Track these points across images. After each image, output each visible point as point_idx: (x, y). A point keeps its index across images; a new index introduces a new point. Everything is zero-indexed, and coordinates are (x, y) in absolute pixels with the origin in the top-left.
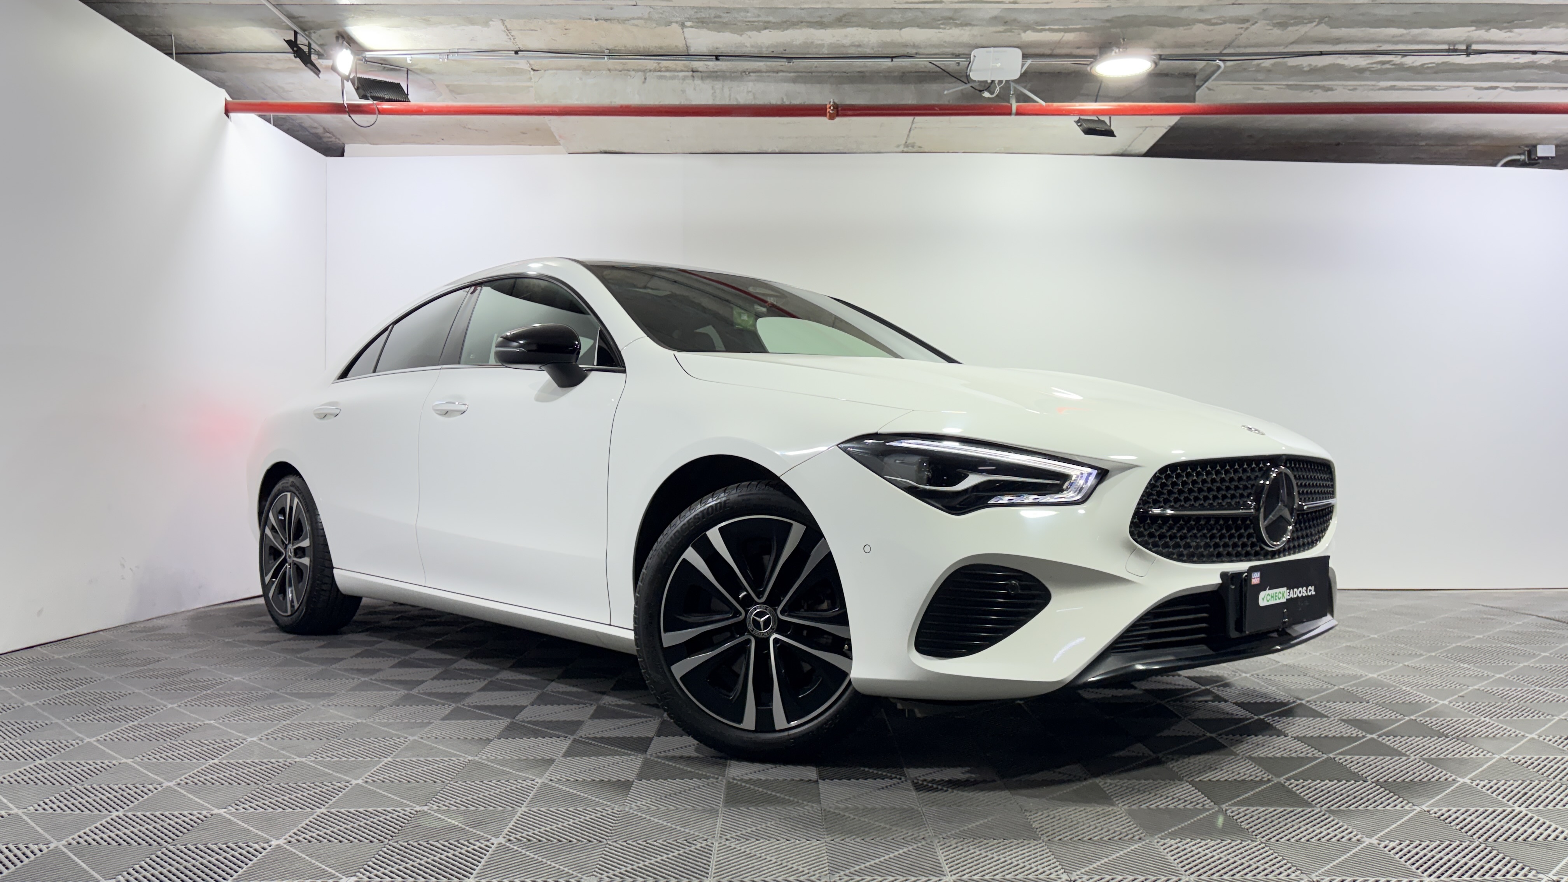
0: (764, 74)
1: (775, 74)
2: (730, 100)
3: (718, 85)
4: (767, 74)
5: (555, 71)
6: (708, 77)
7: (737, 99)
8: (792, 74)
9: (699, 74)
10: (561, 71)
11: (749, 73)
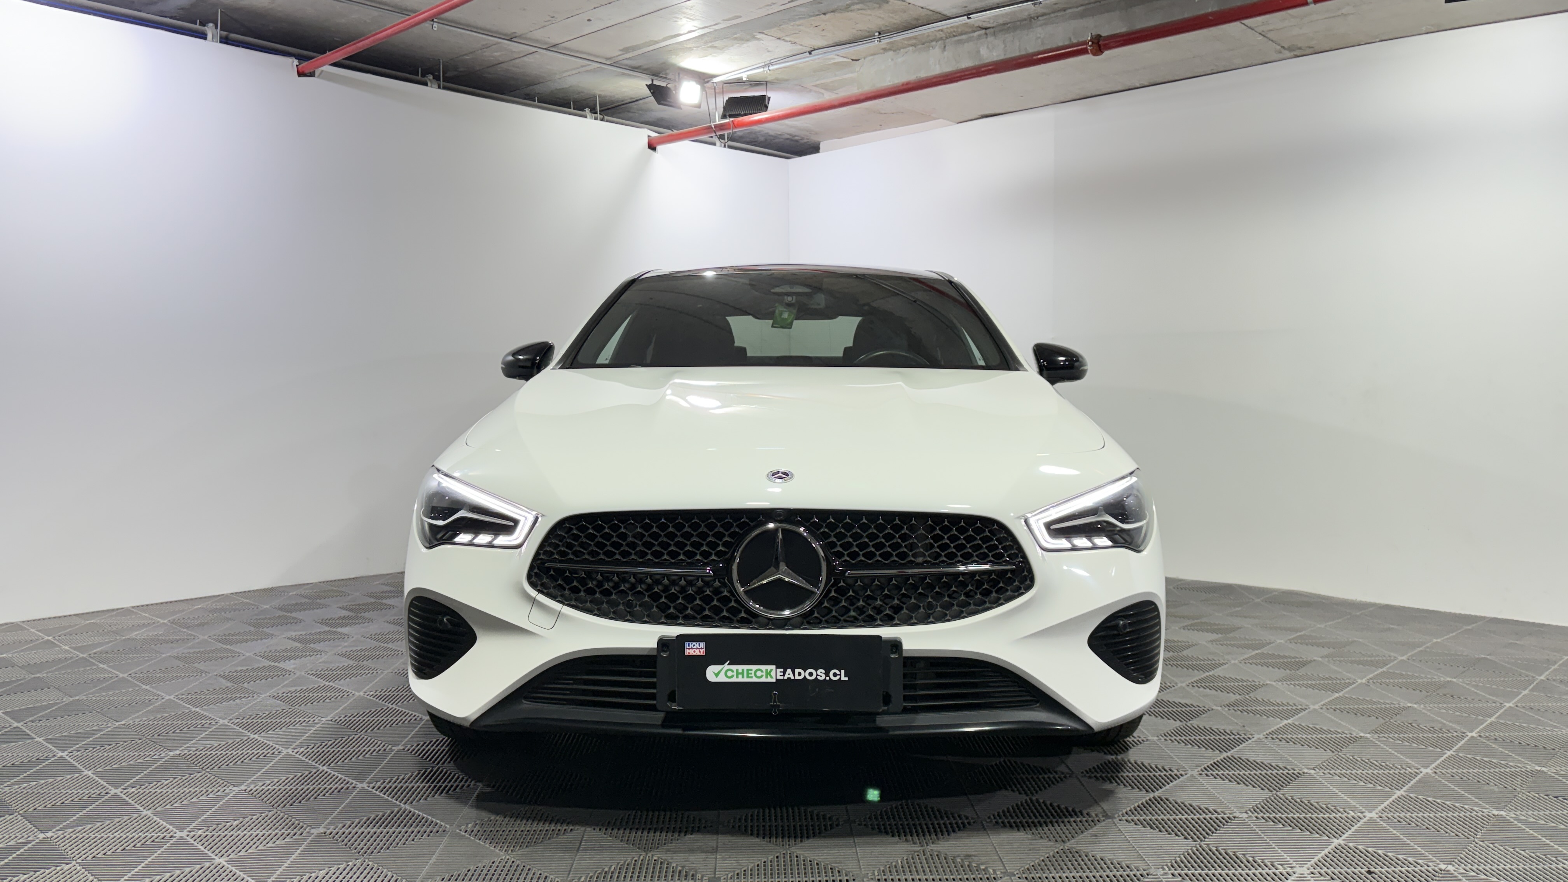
0: (1053, 15)
1: (1062, 13)
2: (1020, 51)
3: (1009, 37)
4: (1056, 14)
5: (872, 57)
6: (1000, 31)
7: (1026, 49)
8: (1080, 9)
9: (991, 30)
10: (876, 56)
11: (1037, 18)
